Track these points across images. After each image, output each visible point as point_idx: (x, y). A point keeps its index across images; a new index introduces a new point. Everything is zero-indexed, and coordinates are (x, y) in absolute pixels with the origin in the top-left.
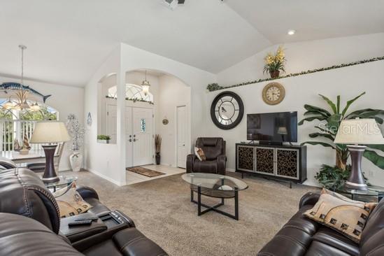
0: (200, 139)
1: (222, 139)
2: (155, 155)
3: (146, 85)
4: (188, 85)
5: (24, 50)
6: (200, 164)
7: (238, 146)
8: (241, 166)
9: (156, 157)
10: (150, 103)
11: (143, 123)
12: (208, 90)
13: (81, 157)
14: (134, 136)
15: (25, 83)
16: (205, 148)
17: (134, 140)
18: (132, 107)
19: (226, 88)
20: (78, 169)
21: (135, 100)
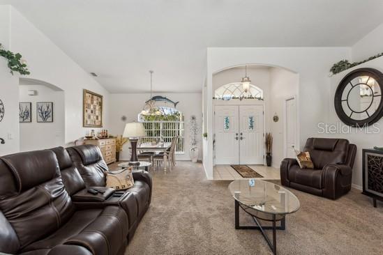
0: (311, 141)
1: (347, 141)
2: (265, 155)
3: (246, 81)
4: (295, 73)
5: (153, 74)
6: (297, 172)
7: (367, 154)
8: (372, 186)
9: (267, 157)
10: (260, 99)
11: (251, 121)
12: (332, 73)
13: (197, 150)
14: (241, 134)
15: (163, 95)
16: (316, 152)
17: (241, 138)
18: (239, 105)
19: (360, 64)
20: (195, 160)
21: (241, 99)
